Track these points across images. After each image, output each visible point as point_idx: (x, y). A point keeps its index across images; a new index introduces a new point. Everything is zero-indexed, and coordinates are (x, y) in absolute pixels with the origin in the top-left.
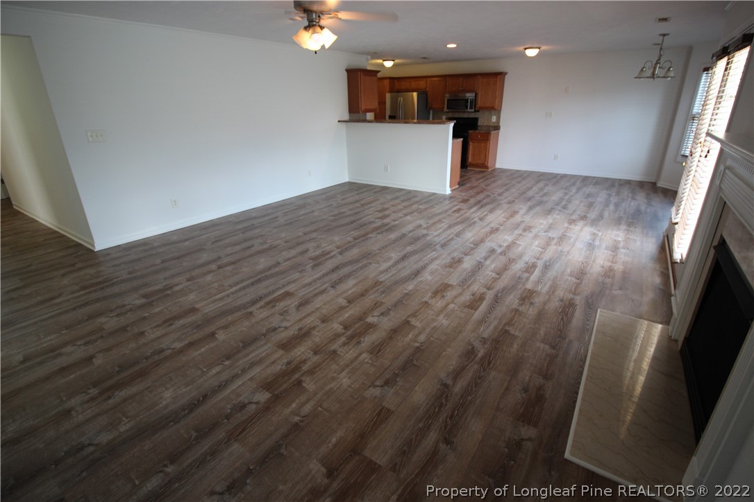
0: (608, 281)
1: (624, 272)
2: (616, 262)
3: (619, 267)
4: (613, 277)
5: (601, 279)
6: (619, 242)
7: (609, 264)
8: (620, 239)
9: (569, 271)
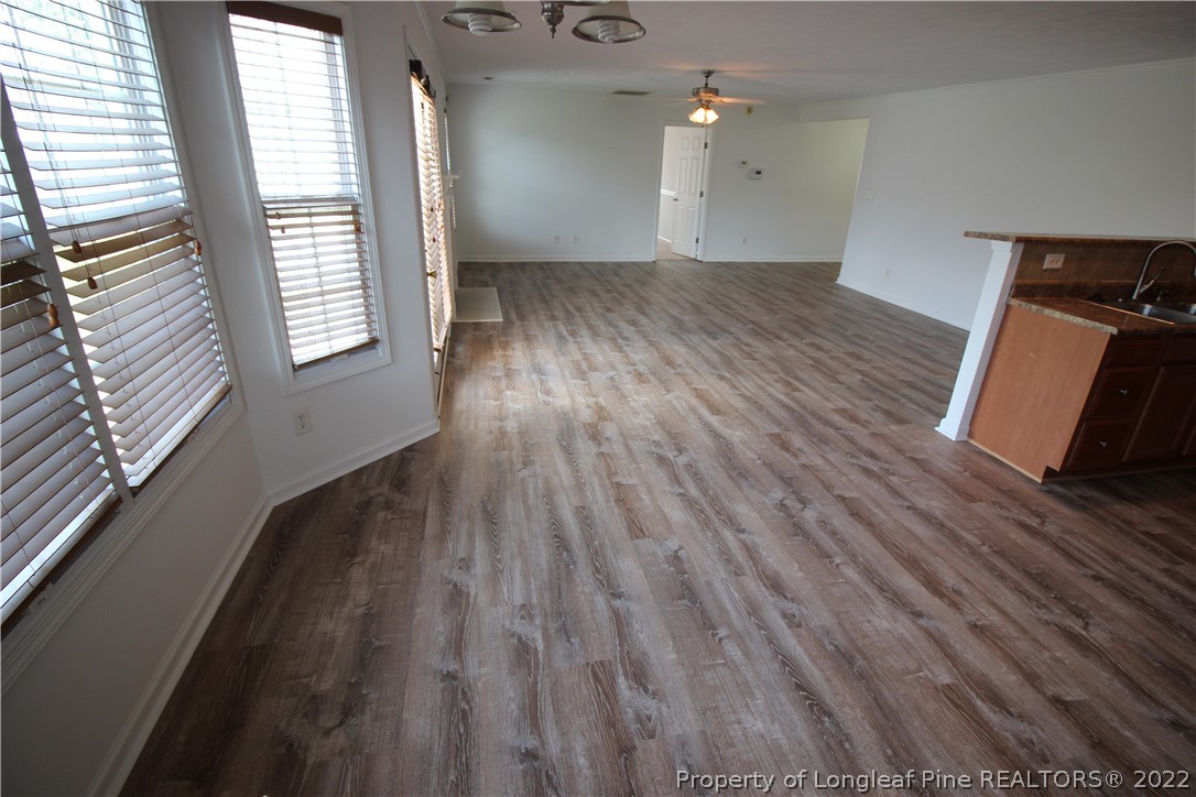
0: (504, 339)
1: (492, 348)
2: (502, 356)
3: (498, 353)
4: (500, 342)
5: (510, 338)
6: (508, 388)
7: (508, 353)
8: (508, 393)
9: (541, 339)
